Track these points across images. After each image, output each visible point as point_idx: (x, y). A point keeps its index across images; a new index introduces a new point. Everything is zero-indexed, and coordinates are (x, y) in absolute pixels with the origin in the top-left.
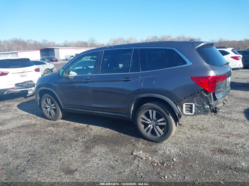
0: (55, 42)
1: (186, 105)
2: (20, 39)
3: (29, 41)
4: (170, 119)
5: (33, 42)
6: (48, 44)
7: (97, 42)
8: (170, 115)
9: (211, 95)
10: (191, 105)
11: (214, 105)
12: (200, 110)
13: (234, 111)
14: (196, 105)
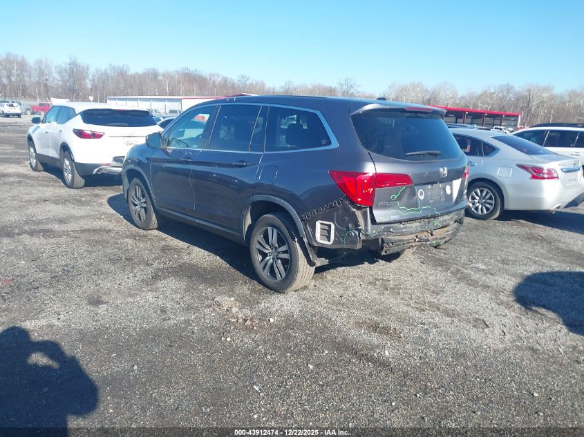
0: (264, 82)
1: (321, 224)
2: (196, 71)
3: (213, 75)
4: (295, 248)
5: (220, 79)
6: (250, 85)
7: (360, 89)
8: (296, 240)
9: (367, 211)
10: (330, 226)
11: (372, 231)
12: (343, 238)
13: (507, 272)
14: (336, 227)
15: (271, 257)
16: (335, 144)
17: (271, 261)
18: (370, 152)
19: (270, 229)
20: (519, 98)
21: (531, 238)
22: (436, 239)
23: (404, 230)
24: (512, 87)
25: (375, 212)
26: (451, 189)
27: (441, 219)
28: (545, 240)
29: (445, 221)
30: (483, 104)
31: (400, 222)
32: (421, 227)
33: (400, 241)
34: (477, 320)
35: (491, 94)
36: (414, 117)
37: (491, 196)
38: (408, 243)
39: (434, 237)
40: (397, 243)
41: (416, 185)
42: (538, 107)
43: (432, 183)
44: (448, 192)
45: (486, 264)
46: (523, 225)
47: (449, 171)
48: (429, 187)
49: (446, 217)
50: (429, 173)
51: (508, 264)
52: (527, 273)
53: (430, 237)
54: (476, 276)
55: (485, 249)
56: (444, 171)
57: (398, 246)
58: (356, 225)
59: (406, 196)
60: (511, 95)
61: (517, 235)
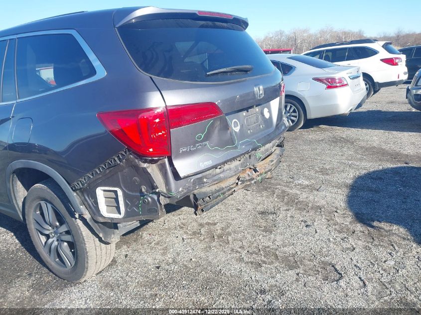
1: (104, 191)
4: (77, 228)
8: (77, 216)
9: (165, 164)
10: (116, 192)
11: (177, 188)
12: (138, 207)
13: (329, 183)
14: (124, 194)
15: (55, 239)
16: (101, 73)
17: (56, 243)
18: (153, 76)
19: (43, 203)
20: (289, 39)
21: (336, 141)
22: (261, 174)
23: (222, 175)
24: (284, 32)
25: (177, 164)
26: (270, 112)
27: (263, 149)
28: (348, 141)
29: (267, 150)
30: (266, 45)
31: (215, 167)
32: (242, 165)
33: (219, 191)
34: (325, 264)
35: (271, 38)
36: (211, 27)
37: (294, 109)
38: (229, 190)
39: (258, 173)
40: (215, 195)
41: (227, 114)
42: (302, 44)
43: (247, 109)
44: (267, 115)
45: (308, 178)
46: (324, 130)
47: (265, 90)
48: (244, 113)
49: (268, 146)
50: (241, 96)
51: (327, 174)
52: (350, 182)
53: (255, 175)
54: (303, 196)
55: (302, 160)
56: (259, 90)
57: (217, 198)
58: (152, 187)
59: (216, 131)
60: (283, 37)
61: (322, 140)
